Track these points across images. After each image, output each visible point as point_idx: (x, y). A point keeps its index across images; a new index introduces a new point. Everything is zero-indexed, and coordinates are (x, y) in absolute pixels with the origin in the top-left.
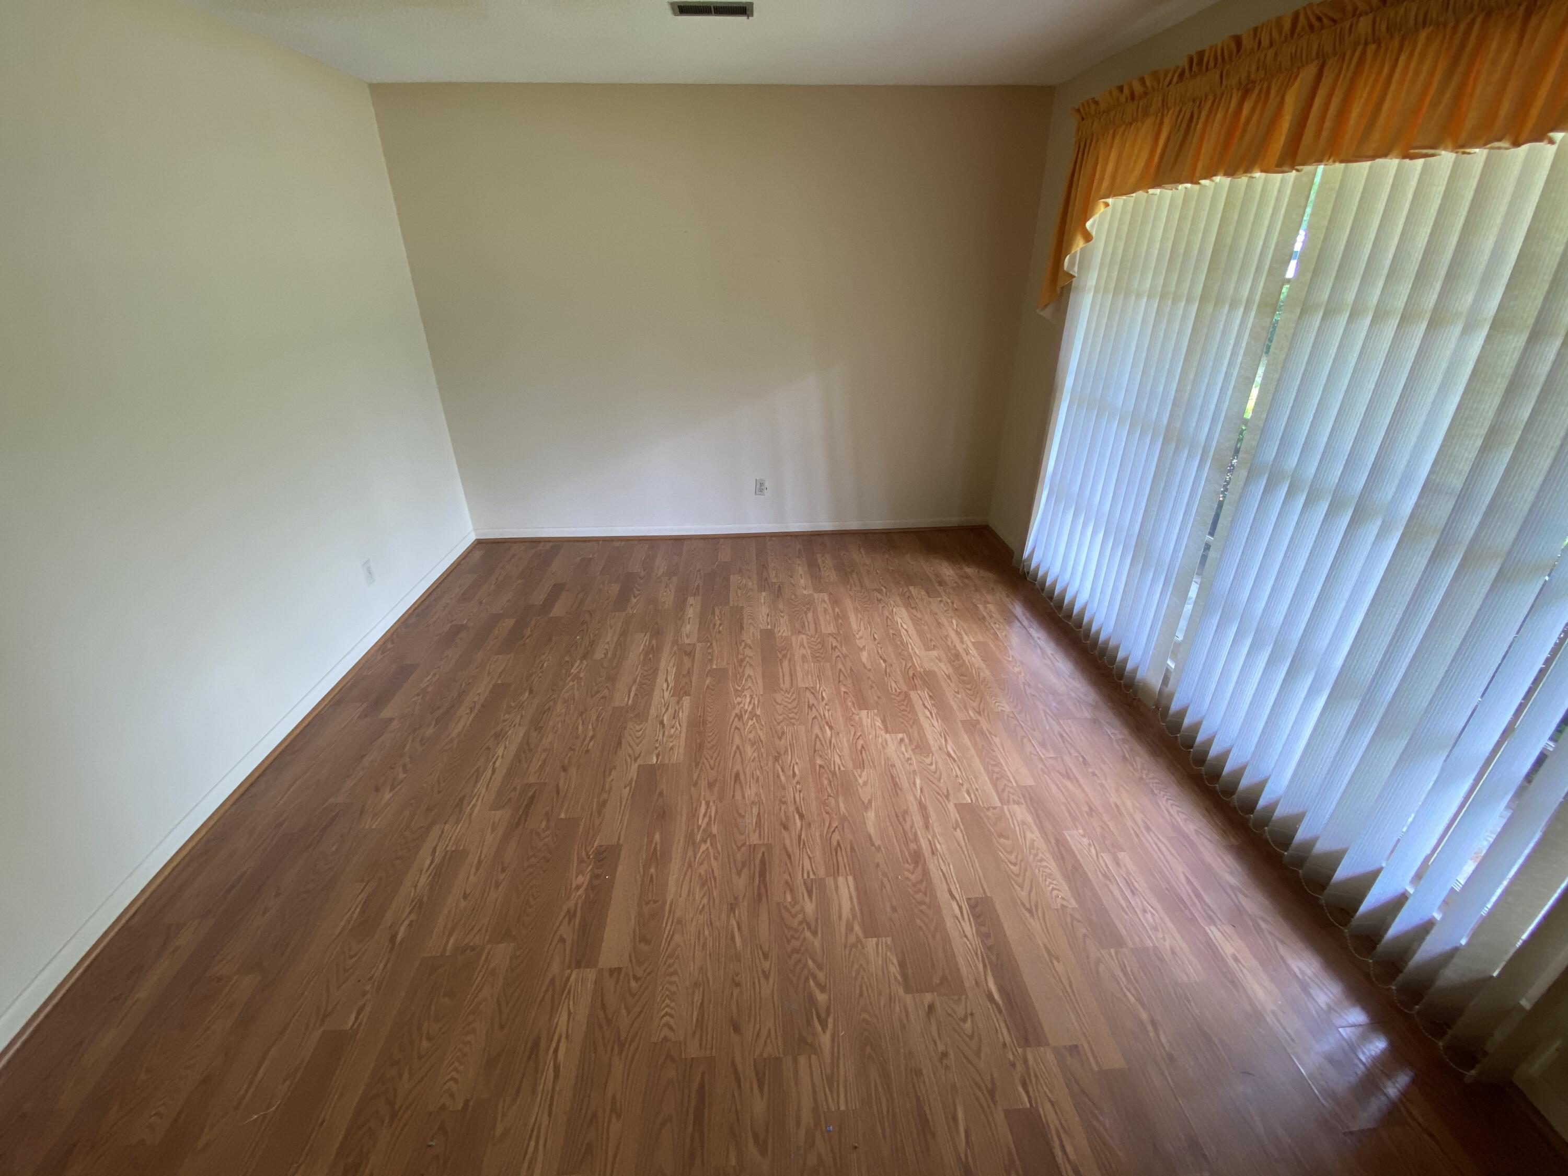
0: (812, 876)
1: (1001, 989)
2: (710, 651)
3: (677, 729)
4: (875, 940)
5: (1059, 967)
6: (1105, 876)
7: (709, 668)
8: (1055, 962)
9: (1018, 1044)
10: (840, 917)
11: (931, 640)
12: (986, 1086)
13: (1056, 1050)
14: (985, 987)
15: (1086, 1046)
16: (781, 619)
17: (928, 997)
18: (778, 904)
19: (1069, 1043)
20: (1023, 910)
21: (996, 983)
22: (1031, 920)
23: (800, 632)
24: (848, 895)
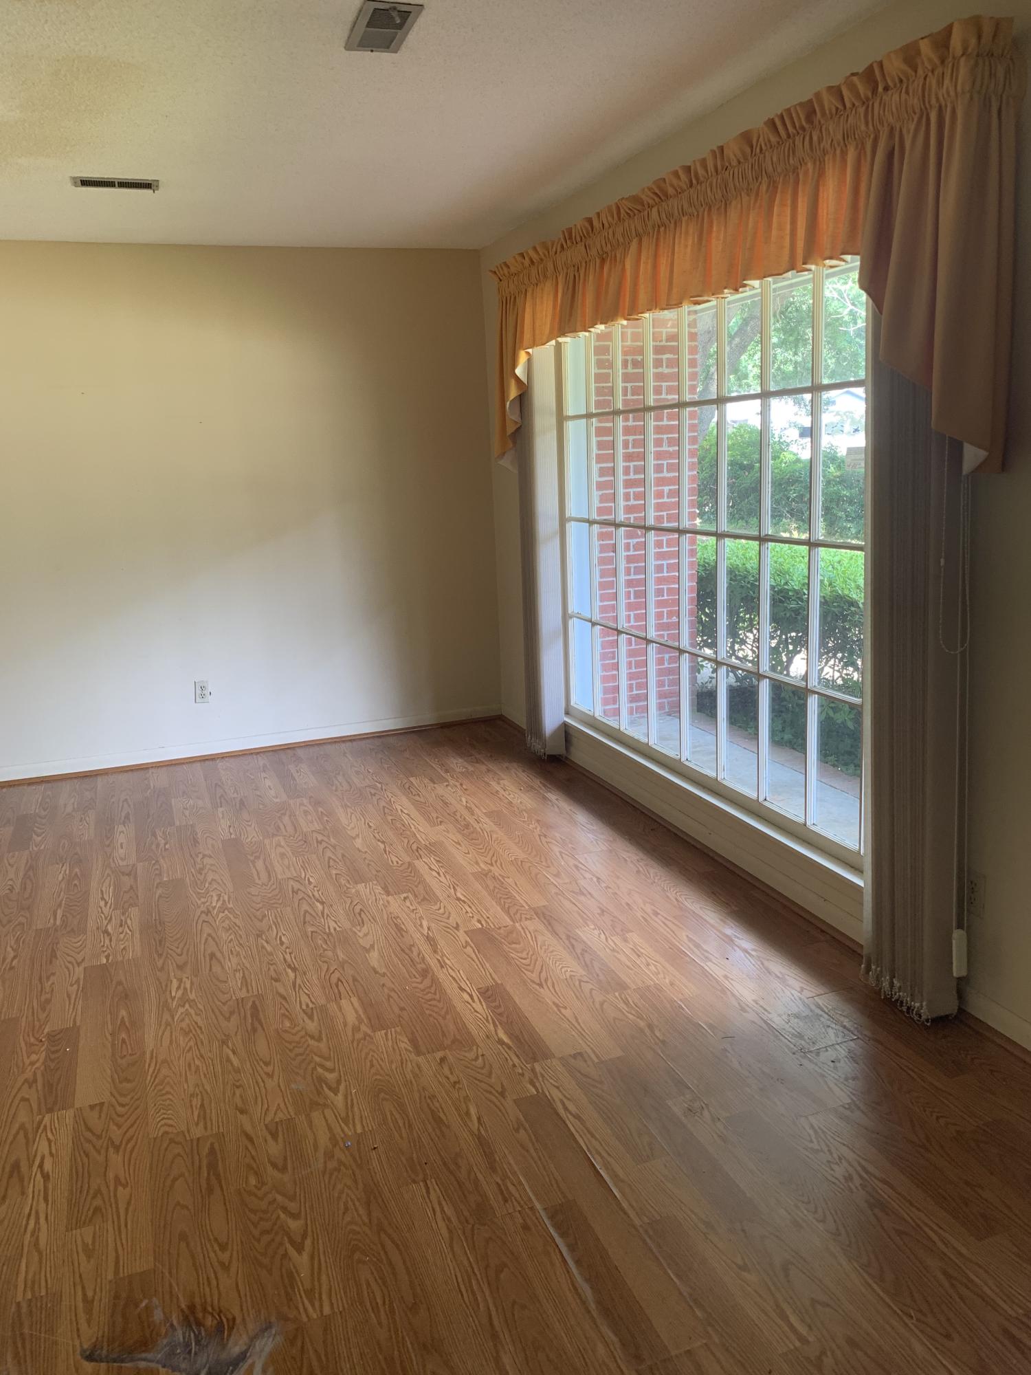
0: (311, 1005)
1: (510, 1036)
2: (157, 867)
3: (127, 933)
4: (383, 1032)
5: (567, 1013)
6: (613, 950)
7: (158, 881)
8: (563, 1010)
9: (526, 1062)
10: (345, 1025)
11: (437, 818)
12: (497, 1091)
13: (561, 1059)
14: (496, 1037)
15: (589, 1051)
16: (248, 828)
17: (439, 1055)
18: (277, 1030)
19: (573, 1052)
20: (535, 986)
21: (506, 1033)
22: (542, 990)
23: (274, 835)
24: (353, 1011)
